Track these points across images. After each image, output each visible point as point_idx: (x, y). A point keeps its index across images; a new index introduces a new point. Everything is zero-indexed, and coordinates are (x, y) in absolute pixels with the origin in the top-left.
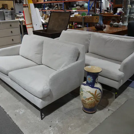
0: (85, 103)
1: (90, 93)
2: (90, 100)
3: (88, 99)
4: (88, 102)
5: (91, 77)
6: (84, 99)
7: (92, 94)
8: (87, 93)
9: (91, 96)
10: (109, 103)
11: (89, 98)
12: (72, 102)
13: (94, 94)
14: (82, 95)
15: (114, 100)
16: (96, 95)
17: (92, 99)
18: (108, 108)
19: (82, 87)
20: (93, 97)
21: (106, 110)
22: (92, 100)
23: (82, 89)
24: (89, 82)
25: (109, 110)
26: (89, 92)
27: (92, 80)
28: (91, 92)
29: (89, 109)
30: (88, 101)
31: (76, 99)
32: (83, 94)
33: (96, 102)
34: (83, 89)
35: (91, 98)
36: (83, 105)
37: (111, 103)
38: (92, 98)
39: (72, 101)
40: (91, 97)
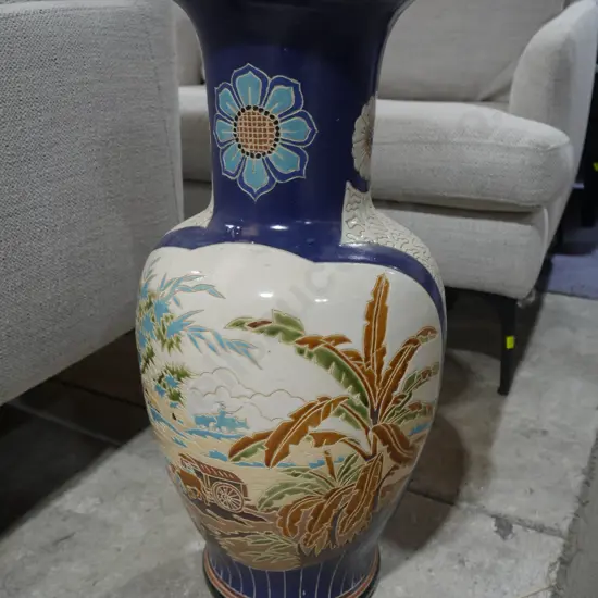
0: (226, 501)
1: (289, 337)
2: (304, 453)
3: (276, 444)
4: (276, 492)
5: (283, 95)
6: (209, 450)
7: (323, 351)
8: (243, 348)
9: (321, 383)
10: (475, 451)
11: (285, 428)
12: (80, 509)
13: (357, 344)
14: (176, 397)
15: (496, 413)
16: (387, 359)
17: (333, 437)
18: (483, 510)
19: (154, 285)
20: (348, 391)
21: (471, 528)
22: (339, 451)
23: (162, 308)
24: (256, 179)
25: (504, 526)
26: (282, 327)
27: (300, 129)
28: (310, 330)
29: (293, 575)
30: (275, 475)
31: (119, 466)
32: (182, 375)
33: (388, 463)
34: (183, 305)
35: (315, 421)
36: (210, 537)
37: (487, 440)
38: (330, 424)
39: (78, 500)
40: (323, 408)
